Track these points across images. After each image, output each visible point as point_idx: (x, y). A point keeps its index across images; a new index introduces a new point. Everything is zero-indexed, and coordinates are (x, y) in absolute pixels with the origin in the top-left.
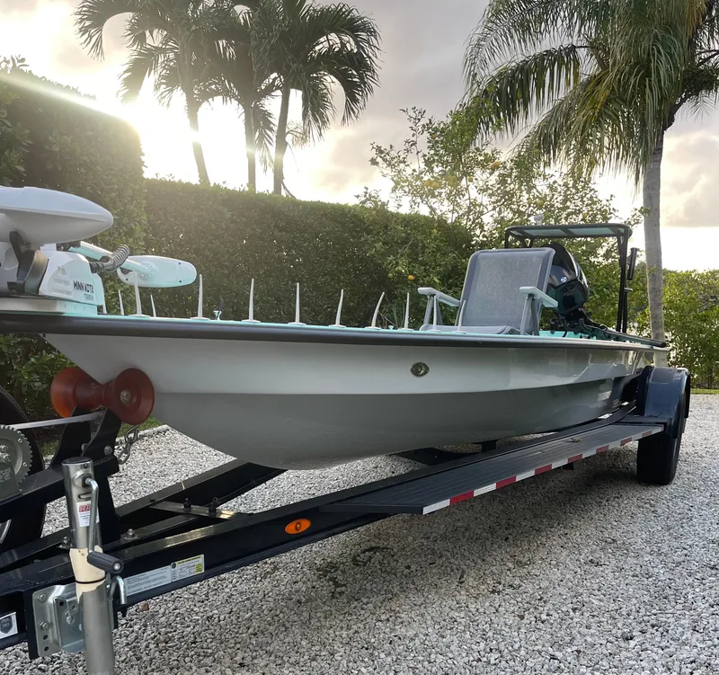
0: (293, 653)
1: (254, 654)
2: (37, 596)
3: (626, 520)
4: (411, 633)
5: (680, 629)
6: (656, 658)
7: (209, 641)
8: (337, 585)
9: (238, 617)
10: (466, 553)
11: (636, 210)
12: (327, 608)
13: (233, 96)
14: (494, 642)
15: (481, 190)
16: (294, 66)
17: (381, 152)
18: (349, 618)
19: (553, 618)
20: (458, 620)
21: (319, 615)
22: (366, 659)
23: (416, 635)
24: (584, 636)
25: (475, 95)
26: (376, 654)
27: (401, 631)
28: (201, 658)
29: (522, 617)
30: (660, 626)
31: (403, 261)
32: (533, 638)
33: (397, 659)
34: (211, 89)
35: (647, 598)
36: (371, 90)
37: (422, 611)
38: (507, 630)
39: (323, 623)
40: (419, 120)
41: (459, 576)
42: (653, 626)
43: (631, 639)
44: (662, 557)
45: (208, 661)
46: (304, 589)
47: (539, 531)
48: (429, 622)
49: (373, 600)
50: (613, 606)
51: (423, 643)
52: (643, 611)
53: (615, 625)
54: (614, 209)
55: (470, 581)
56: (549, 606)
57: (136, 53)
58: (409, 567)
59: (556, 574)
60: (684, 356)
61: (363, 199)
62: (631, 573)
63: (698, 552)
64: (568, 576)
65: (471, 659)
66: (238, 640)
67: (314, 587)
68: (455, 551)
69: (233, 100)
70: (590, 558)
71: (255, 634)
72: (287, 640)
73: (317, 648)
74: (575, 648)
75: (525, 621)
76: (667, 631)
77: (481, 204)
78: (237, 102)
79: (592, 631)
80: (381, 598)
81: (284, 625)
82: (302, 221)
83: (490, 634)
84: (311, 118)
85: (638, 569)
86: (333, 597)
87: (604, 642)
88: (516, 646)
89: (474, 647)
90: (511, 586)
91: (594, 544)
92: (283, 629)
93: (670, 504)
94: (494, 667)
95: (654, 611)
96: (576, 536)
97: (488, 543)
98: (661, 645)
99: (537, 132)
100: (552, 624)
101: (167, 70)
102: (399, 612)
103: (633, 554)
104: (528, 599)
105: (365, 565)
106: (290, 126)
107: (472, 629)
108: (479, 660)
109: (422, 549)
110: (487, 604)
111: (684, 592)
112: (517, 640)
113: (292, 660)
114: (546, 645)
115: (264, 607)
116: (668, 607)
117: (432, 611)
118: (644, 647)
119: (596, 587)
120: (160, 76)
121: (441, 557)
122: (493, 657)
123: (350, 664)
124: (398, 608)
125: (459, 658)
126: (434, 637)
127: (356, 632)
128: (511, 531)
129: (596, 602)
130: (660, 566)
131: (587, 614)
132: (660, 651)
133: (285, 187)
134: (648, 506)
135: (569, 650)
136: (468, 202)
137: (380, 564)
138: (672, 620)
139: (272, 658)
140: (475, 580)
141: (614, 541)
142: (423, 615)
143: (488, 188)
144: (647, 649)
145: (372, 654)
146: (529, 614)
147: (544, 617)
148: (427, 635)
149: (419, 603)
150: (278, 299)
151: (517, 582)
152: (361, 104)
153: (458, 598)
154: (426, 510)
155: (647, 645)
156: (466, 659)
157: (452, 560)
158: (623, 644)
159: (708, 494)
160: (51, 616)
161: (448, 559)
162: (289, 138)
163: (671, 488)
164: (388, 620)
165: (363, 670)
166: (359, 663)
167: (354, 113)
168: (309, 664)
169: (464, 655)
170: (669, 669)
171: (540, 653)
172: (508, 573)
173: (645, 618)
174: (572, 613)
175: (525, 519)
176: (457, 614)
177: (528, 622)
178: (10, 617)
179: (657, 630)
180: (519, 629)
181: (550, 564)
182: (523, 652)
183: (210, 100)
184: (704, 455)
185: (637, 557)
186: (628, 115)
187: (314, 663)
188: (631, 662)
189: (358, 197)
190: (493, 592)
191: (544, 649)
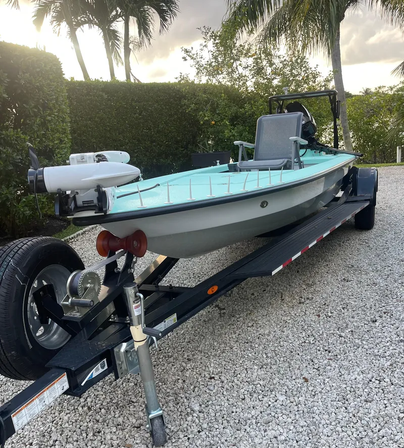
0: (212, 350)
1: (193, 353)
2: (116, 350)
3: (356, 253)
4: (267, 332)
5: (399, 313)
6: (391, 330)
7: (167, 348)
8: (220, 309)
9: (177, 333)
10: (280, 283)
11: (331, 71)
12: (220, 323)
13: (96, 24)
14: (309, 331)
15: (244, 68)
16: (130, 5)
17: (187, 52)
18: (233, 327)
19: (334, 314)
20: (288, 321)
21: (217, 327)
22: (249, 349)
23: (270, 333)
24: (352, 322)
25: (233, 11)
26: (254, 345)
27: (262, 331)
28: (167, 358)
29: (319, 316)
30: (388, 313)
31: (208, 114)
32: (328, 327)
33: (265, 347)
34: (82, 21)
35: (377, 297)
36: (175, 15)
37: (268, 318)
38: (314, 324)
39: (221, 332)
40: (208, 33)
41: (280, 296)
42: (385, 313)
43: (376, 321)
44: (379, 273)
45: (171, 359)
46: (205, 313)
47: (313, 265)
48: (273, 324)
49: (242, 315)
50: (362, 304)
51: (274, 336)
52: (377, 305)
53: (366, 314)
54: (319, 72)
55: (287, 299)
56: (330, 308)
57: (38, 6)
58: (253, 294)
59: (329, 289)
60: (360, 145)
61: (180, 79)
62: (366, 284)
63: (396, 268)
64: (335, 290)
65: (301, 342)
66: (182, 346)
67: (209, 312)
68: (274, 282)
69: (95, 26)
70: (343, 277)
71: (189, 342)
72: (206, 343)
73: (223, 345)
74: (350, 330)
75: (321, 318)
76: (392, 315)
77: (246, 76)
78: (97, 27)
79: (355, 319)
80: (245, 314)
81: (202, 335)
82: (147, 95)
83: (306, 327)
84: (143, 34)
85: (369, 281)
86: (221, 316)
87: (363, 325)
88: (321, 332)
89: (300, 335)
90: (308, 298)
91: (343, 269)
92: (202, 337)
93: (376, 241)
94: (313, 345)
95: (383, 304)
96: (333, 266)
97: (289, 275)
98: (391, 323)
99: (268, 28)
100: (334, 318)
101: (56, 13)
102: (256, 321)
103: (364, 273)
104: (319, 305)
105: (230, 296)
106: (131, 39)
107: (296, 326)
108: (305, 342)
109: (256, 283)
110: (299, 310)
111: (395, 292)
112: (320, 329)
113: (213, 354)
114: (335, 330)
115: (188, 326)
116: (390, 301)
117: (273, 317)
118: (383, 325)
119: (350, 294)
120: (52, 17)
121: (267, 286)
122: (311, 339)
123: (242, 352)
124: (255, 319)
125: (295, 343)
126: (279, 333)
127: (239, 334)
128: (298, 267)
129: (353, 303)
130: (379, 278)
131: (350, 310)
132: (392, 326)
133: (132, 75)
134: (364, 243)
135: (347, 331)
136: (238, 75)
137: (238, 294)
138: (393, 308)
139: (203, 354)
140: (289, 297)
141: (353, 266)
142: (269, 321)
143: (248, 66)
144: (385, 326)
145: (251, 346)
146: (322, 313)
147: (330, 314)
148: (275, 332)
149: (265, 314)
150: (138, 140)
151: (310, 296)
152: (169, 22)
153: (284, 309)
154: (273, 273)
155: (385, 324)
156: (298, 343)
157: (274, 288)
158: (373, 325)
159: (393, 233)
160: (123, 358)
161: (271, 287)
162: (131, 46)
163: (374, 231)
164: (252, 326)
165: (250, 355)
166: (246, 351)
167: (165, 27)
168: (222, 355)
169: (297, 340)
170: (398, 336)
171: (333, 334)
172: (304, 291)
173: (380, 309)
174: (343, 311)
175: (304, 258)
176: (286, 318)
177: (323, 318)
178: (104, 361)
179: (387, 315)
180: (319, 322)
181: (324, 283)
182: (325, 335)
183: (82, 26)
184: (385, 208)
185: (366, 274)
186: (321, 18)
187: (224, 354)
188: (379, 334)
189: (176, 78)
190: (300, 303)
191: (335, 332)
